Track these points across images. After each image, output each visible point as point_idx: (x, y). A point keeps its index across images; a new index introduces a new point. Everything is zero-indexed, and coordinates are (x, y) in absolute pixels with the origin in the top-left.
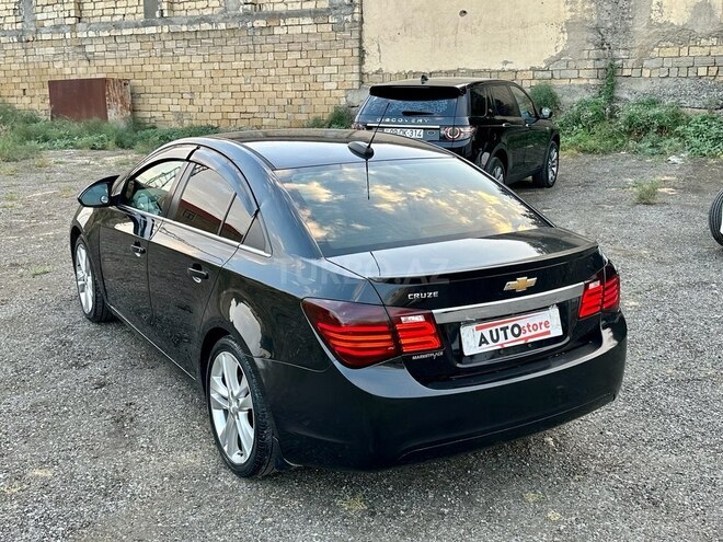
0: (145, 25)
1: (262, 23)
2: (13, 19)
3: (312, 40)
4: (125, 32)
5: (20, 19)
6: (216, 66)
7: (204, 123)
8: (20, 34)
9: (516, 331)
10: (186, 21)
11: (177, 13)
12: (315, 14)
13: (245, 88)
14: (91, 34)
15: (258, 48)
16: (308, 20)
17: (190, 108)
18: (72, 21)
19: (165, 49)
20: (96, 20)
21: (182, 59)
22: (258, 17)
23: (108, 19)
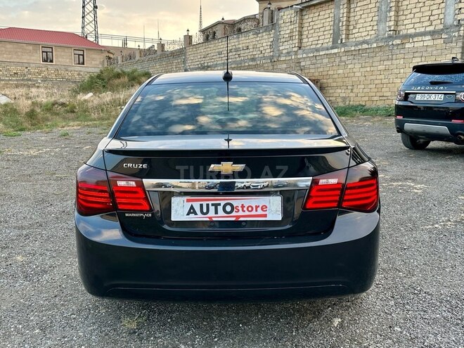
0: (332, 48)
1: (398, 42)
2: (269, 50)
3: (429, 49)
4: (322, 53)
5: (272, 50)
6: (368, 69)
7: (358, 103)
8: (271, 58)
9: (228, 208)
10: (354, 44)
11: (351, 40)
12: (432, 33)
13: (384, 81)
14: (305, 55)
15: (394, 57)
16: (428, 38)
17: (351, 95)
18: (296, 49)
19: (341, 61)
20: (308, 47)
21: (350, 66)
22: (396, 38)
23: (314, 46)
